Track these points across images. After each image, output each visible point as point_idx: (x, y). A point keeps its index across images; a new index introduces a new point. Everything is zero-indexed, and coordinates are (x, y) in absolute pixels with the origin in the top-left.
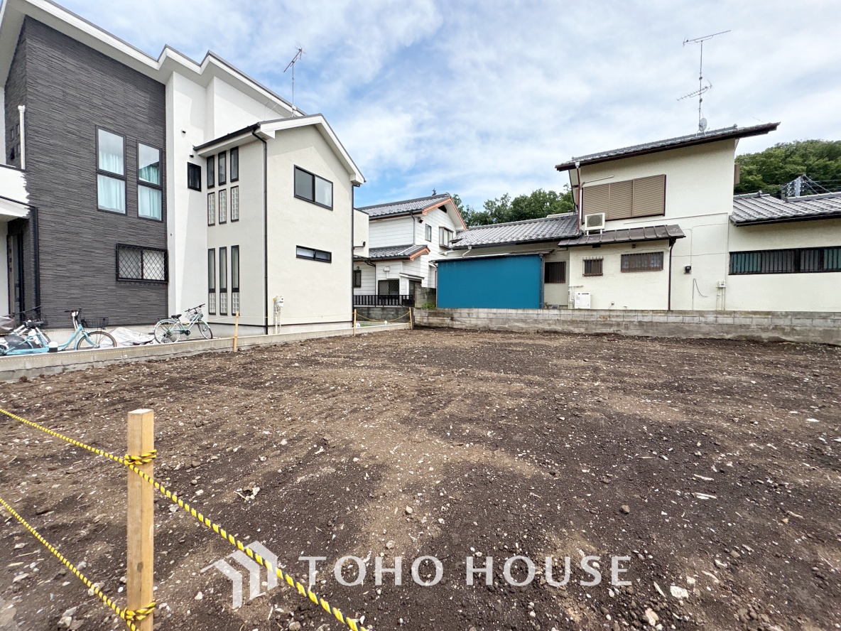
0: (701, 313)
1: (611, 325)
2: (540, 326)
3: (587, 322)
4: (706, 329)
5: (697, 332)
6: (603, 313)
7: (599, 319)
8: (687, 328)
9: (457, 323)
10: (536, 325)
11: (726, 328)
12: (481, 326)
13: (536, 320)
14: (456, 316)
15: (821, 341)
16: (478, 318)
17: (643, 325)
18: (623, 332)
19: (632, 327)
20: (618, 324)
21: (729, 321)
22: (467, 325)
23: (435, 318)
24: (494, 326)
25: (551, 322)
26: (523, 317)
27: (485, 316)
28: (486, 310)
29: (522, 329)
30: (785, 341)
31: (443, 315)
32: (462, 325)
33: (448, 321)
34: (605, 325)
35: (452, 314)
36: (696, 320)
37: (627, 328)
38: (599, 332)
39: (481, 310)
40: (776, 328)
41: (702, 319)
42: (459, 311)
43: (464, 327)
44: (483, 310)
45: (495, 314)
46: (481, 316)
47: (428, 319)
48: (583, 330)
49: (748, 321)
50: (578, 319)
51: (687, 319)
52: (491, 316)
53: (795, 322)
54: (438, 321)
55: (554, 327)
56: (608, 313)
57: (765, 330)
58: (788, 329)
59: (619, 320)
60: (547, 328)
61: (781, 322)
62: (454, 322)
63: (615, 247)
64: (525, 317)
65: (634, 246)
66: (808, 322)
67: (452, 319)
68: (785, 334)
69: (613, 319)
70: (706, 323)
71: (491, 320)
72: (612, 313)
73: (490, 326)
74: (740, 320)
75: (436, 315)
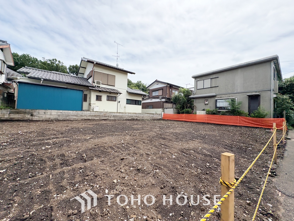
0: (126, 113)
1: (106, 117)
2: (83, 118)
3: (99, 116)
4: (126, 117)
5: (125, 118)
6: (104, 113)
7: (103, 115)
8: (123, 117)
9: (36, 117)
10: (81, 117)
11: (129, 117)
12: (53, 118)
13: (81, 115)
14: (35, 114)
15: (141, 118)
16: (51, 114)
17: (114, 116)
18: (110, 118)
19: (112, 117)
20: (108, 116)
21: (130, 115)
22: (43, 118)
23: (17, 115)
24: (61, 118)
25: (87, 116)
26: (76, 114)
27: (56, 114)
28: (56, 111)
29: (75, 119)
30: (137, 119)
31: (25, 113)
32: (40, 118)
33: (28, 117)
34: (105, 117)
35: (32, 113)
36: (125, 115)
37: (110, 117)
38: (103, 119)
39: (53, 111)
40: (137, 116)
41: (126, 115)
42: (37, 111)
43: (41, 119)
44: (54, 111)
45: (61, 113)
46: (53, 114)
47: (9, 116)
48: (98, 119)
49: (133, 115)
50: (97, 115)
51: (123, 115)
52: (59, 114)
53: (139, 115)
54: (19, 116)
55: (88, 118)
56: (105, 113)
57: (135, 117)
58: (138, 117)
59: (108, 115)
60: (86, 118)
61: (137, 115)
62: (34, 117)
63: (105, 93)
64: (77, 114)
65: (110, 94)
66: (140, 115)
67: (32, 115)
68: (138, 118)
69: (107, 115)
70: (126, 116)
71: (59, 115)
72: (107, 113)
73: (58, 118)
74: (132, 115)
75: (18, 113)
